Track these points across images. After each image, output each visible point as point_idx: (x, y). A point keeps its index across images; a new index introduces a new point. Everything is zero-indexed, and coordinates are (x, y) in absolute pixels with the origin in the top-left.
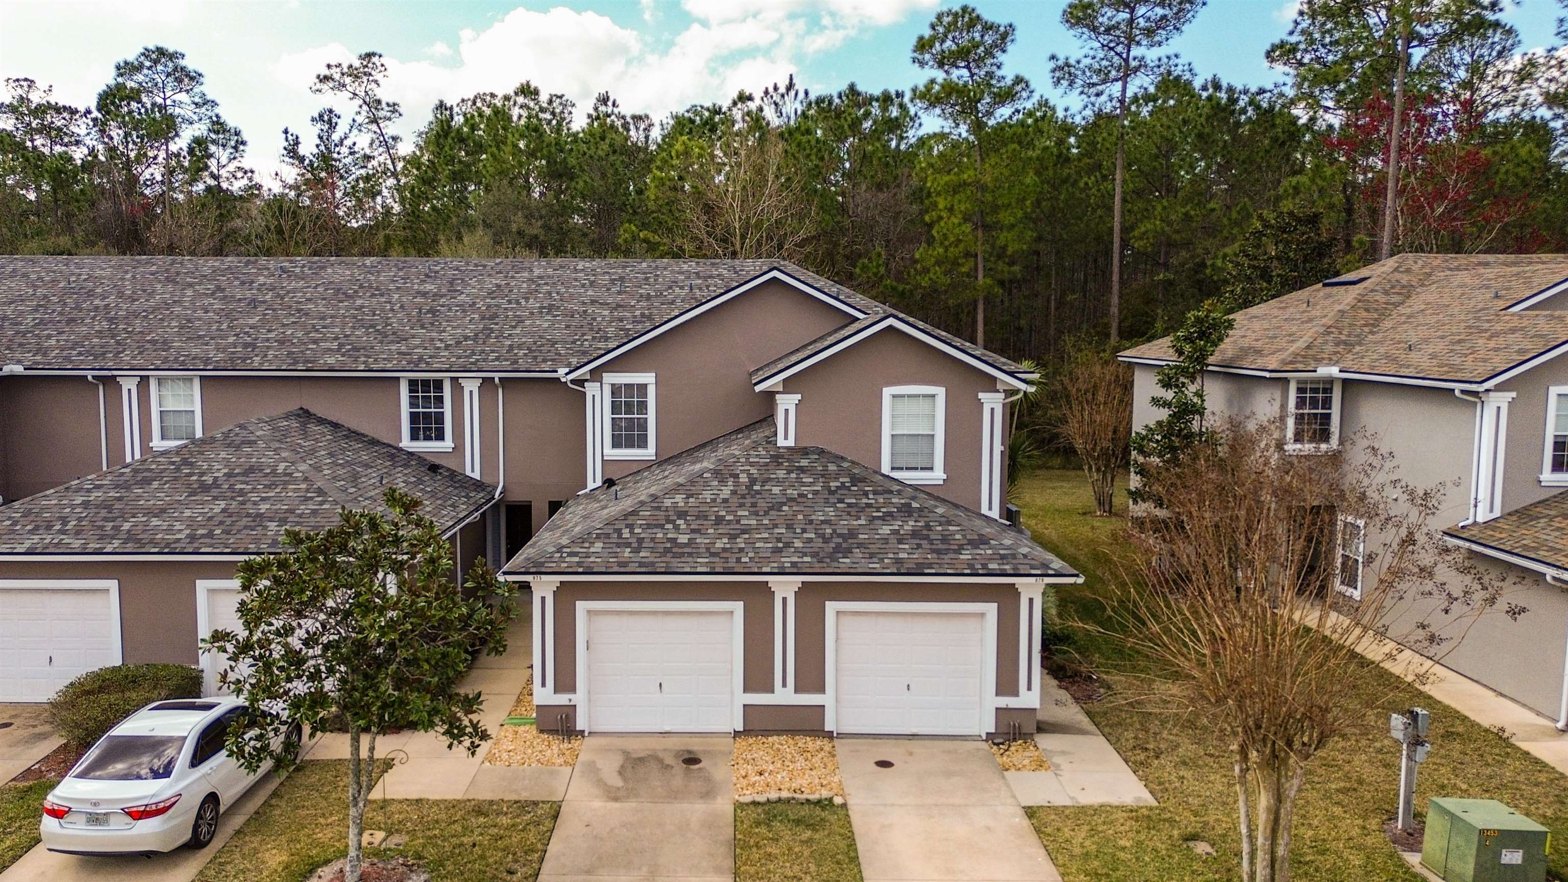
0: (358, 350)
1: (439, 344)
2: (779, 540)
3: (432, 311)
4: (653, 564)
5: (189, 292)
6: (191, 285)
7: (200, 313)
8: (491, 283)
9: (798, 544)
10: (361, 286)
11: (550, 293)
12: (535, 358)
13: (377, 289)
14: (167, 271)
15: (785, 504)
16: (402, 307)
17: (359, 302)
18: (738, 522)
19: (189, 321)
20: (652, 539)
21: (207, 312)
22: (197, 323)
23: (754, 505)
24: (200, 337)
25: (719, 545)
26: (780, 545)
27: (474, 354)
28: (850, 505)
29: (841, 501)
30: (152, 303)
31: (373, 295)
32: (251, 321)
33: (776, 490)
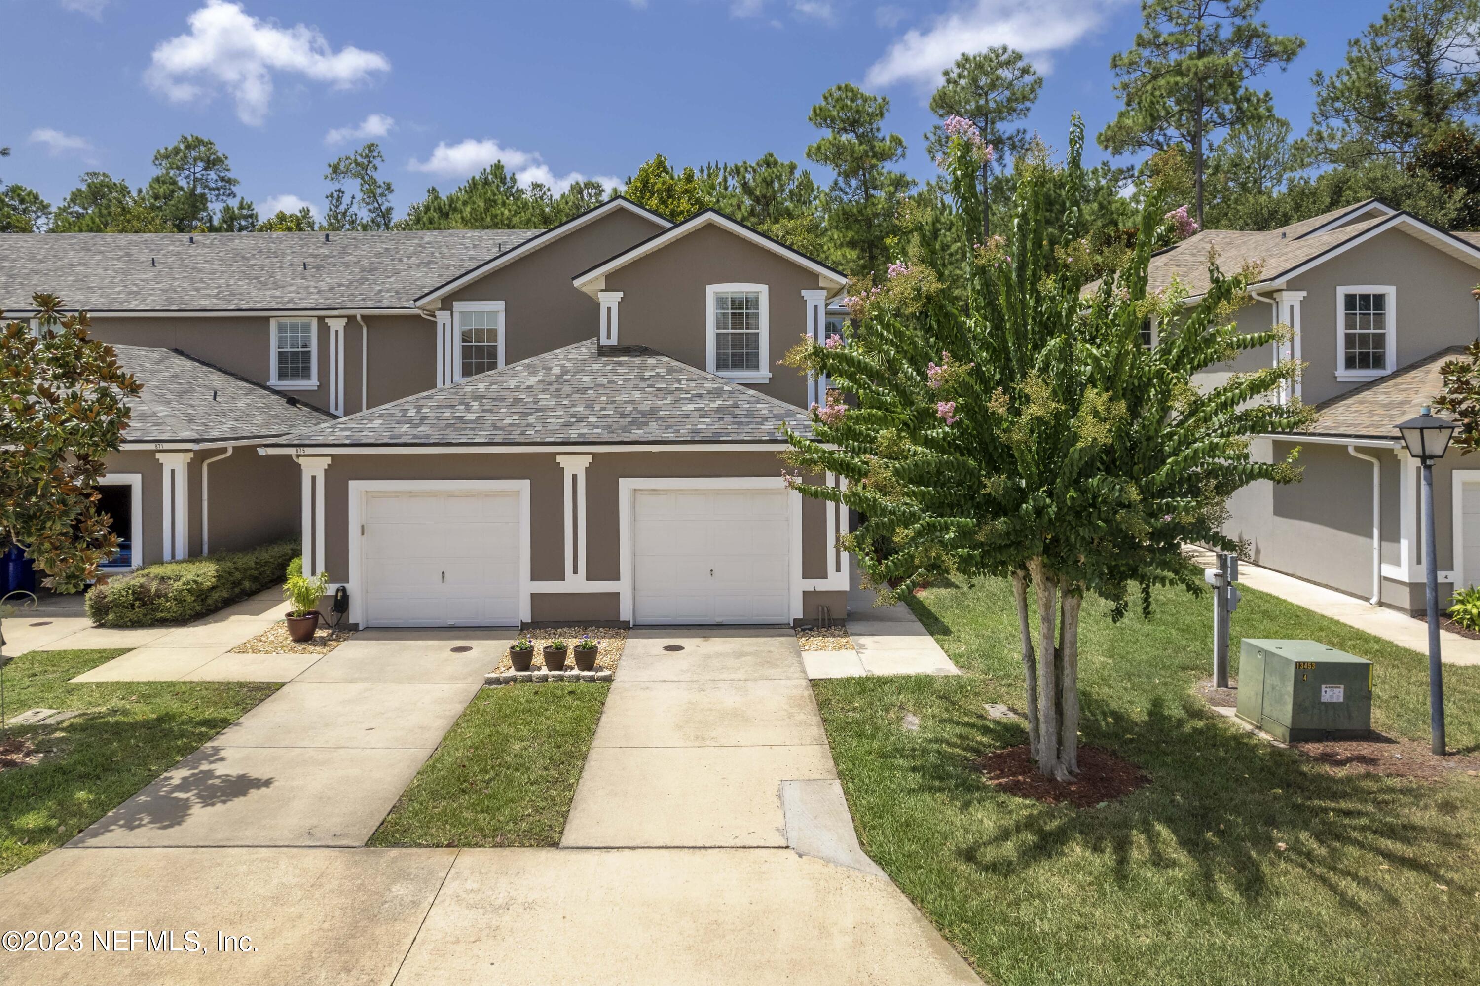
0: (234, 295)
1: (312, 290)
2: (573, 416)
3: (318, 268)
4: (428, 436)
5: (98, 257)
6: (102, 252)
7: (100, 271)
8: (380, 247)
9: (592, 419)
10: (260, 251)
11: (433, 253)
12: (399, 298)
13: (275, 253)
14: (85, 243)
15: (591, 388)
16: (291, 265)
17: (252, 262)
18: (536, 403)
19: (86, 277)
20: (437, 418)
21: (106, 270)
22: (92, 278)
23: (558, 390)
24: (89, 288)
25: (508, 421)
26: (573, 420)
27: (343, 296)
28: (659, 389)
29: (650, 386)
30: (59, 264)
31: (269, 257)
32: (144, 276)
33: (586, 379)
